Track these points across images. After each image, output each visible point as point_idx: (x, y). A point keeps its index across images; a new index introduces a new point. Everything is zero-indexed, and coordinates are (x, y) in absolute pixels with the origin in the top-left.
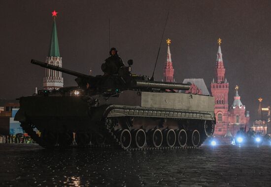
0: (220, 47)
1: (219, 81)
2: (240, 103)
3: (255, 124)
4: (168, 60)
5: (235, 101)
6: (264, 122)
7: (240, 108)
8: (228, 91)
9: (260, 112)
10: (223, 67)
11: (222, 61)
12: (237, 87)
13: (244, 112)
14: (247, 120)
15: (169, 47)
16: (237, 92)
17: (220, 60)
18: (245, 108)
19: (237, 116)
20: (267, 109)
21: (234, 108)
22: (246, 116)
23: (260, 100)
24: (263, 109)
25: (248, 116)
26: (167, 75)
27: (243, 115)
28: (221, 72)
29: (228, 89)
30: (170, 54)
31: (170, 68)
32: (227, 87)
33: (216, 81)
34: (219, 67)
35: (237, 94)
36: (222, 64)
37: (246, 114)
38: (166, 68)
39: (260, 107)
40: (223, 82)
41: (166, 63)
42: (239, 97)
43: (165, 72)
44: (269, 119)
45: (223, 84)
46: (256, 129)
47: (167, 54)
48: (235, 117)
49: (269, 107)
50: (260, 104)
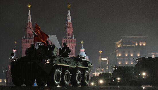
0: (69, 11)
1: (68, 37)
3: (96, 71)
4: (29, 21)
5: (81, 52)
6: (103, 69)
8: (75, 45)
9: (100, 61)
10: (71, 26)
11: (71, 21)
12: (82, 42)
15: (29, 10)
16: (82, 46)
17: (70, 21)
18: (88, 58)
20: (106, 59)
23: (100, 52)
24: (102, 59)
26: (28, 32)
28: (70, 30)
29: (75, 43)
30: (30, 16)
31: (30, 27)
32: (74, 42)
33: (66, 37)
34: (68, 26)
35: (82, 48)
36: (71, 24)
38: (27, 27)
39: (100, 58)
40: (71, 38)
41: (27, 23)
42: (84, 50)
43: (26, 30)
44: (108, 67)
45: (71, 39)
46: (97, 74)
47: (28, 16)
49: (107, 57)
50: (100, 55)
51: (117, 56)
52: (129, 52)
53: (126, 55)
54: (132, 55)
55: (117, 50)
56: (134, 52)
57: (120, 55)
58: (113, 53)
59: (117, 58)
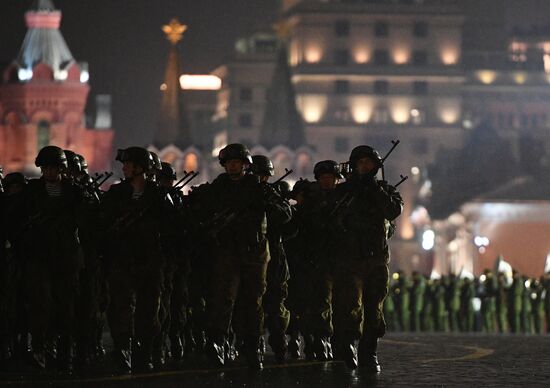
2: (60, 52)
5: (32, 37)
7: (61, 75)
9: (173, 101)
13: (82, 100)
14: (96, 145)
18: (84, 77)
19: (44, 124)
20: (210, 82)
21: (25, 75)
22: (91, 125)
23: (174, 31)
24: (189, 82)
25: (103, 121)
27: (76, 116)
35: (46, 0)
37: (91, 111)
39: (170, 73)
42: (54, 18)
44: (221, 137)
48: (31, 129)
49: (222, 70)
50: (172, 55)
51: (294, 59)
52: (381, 30)
53: (362, 57)
54: (401, 57)
55: (293, 21)
56: (420, 31)
57: (313, 56)
58: (263, 37)
59: (296, 79)
